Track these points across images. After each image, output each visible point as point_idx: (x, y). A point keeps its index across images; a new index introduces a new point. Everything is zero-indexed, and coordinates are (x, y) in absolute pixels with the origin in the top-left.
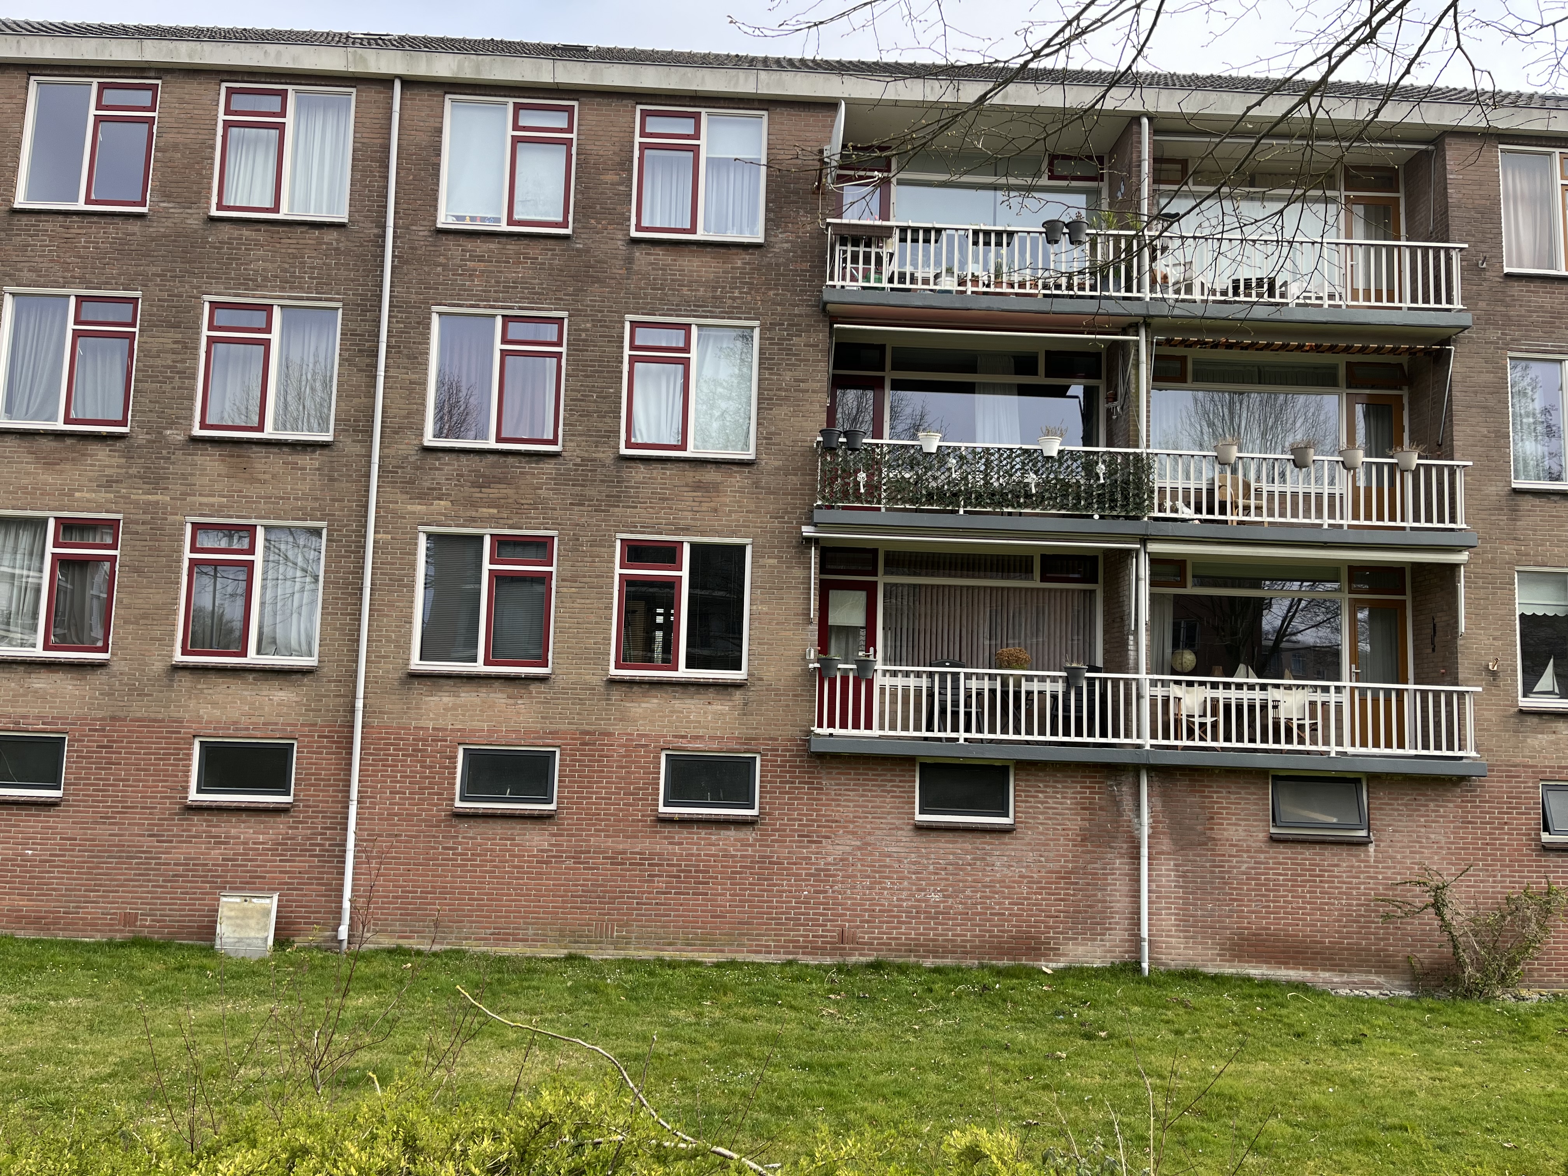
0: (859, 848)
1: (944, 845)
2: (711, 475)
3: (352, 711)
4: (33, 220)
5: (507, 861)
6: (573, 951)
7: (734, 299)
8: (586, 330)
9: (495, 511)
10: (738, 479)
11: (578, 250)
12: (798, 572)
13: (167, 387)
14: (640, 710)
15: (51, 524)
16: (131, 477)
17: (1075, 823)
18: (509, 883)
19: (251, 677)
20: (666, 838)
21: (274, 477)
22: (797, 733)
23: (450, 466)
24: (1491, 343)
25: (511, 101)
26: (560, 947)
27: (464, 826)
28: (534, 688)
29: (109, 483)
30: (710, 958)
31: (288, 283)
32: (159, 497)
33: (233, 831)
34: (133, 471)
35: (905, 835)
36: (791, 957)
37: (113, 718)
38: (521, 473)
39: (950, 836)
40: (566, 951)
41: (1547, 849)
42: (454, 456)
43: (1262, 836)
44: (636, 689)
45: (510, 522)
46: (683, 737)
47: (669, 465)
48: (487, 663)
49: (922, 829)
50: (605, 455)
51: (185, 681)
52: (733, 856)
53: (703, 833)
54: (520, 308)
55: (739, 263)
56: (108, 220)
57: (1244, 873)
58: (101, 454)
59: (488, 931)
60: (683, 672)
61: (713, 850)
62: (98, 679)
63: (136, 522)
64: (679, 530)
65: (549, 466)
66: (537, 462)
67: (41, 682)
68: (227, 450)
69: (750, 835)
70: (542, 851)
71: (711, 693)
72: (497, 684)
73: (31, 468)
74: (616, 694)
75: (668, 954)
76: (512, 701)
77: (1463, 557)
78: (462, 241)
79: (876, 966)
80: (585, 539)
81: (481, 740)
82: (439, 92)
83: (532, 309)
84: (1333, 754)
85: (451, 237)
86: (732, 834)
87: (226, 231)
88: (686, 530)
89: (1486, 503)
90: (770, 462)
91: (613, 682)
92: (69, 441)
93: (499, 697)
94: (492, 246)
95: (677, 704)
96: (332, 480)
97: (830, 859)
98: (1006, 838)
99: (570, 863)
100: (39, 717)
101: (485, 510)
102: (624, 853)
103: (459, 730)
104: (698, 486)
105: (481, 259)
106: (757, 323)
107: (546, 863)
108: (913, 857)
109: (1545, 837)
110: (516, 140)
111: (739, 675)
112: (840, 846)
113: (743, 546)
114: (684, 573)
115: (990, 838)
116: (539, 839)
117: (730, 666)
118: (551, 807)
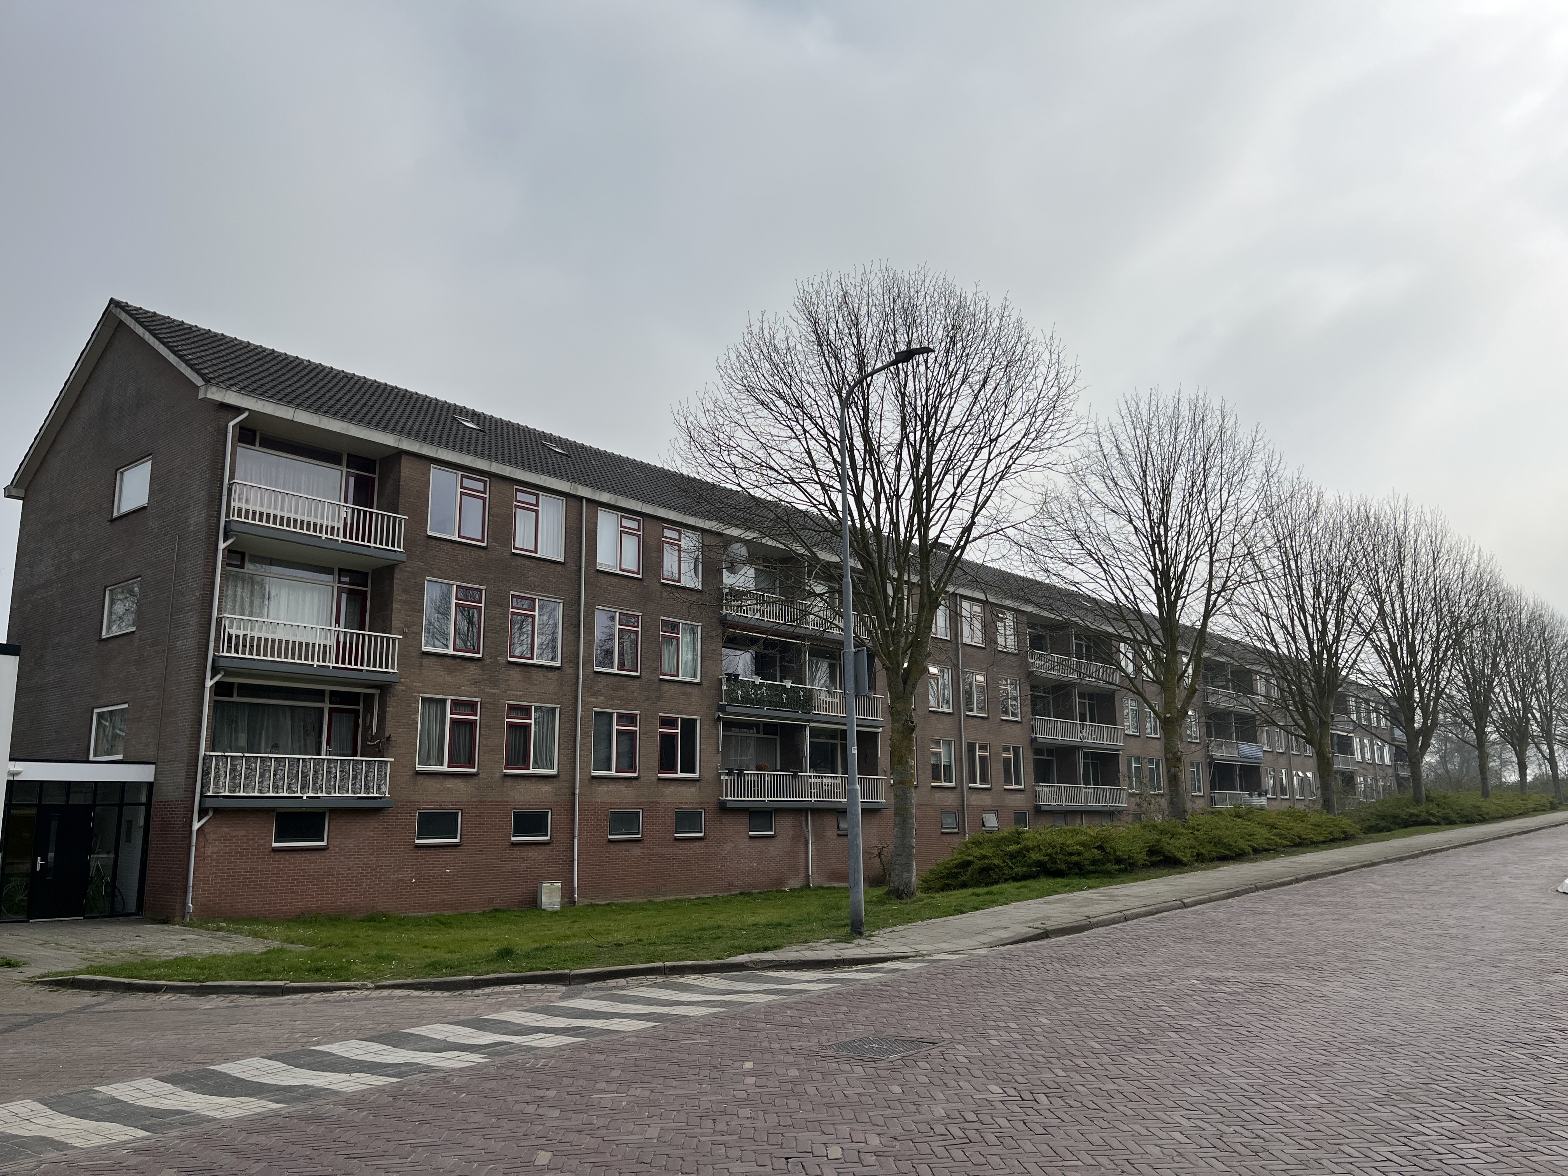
0: (734, 847)
1: (759, 844)
2: (689, 689)
3: (574, 794)
4: (438, 543)
5: (627, 861)
6: (650, 899)
10: (696, 691)
12: (715, 732)
13: (497, 636)
15: (449, 703)
16: (485, 680)
17: (791, 833)
19: (534, 779)
21: (540, 682)
22: (716, 801)
23: (604, 680)
25: (620, 514)
27: (612, 846)
28: (634, 782)
29: (476, 683)
30: (693, 897)
31: (544, 589)
32: (495, 691)
33: (530, 855)
34: (485, 677)
35: (747, 840)
37: (481, 801)
38: (628, 685)
39: (757, 840)
40: (647, 899)
43: (836, 834)
45: (625, 707)
46: (682, 803)
47: (676, 684)
48: (616, 771)
50: (655, 678)
51: (509, 782)
52: (698, 853)
56: (472, 548)
58: (472, 668)
59: (621, 893)
60: (680, 775)
61: (690, 851)
62: (474, 781)
63: (487, 703)
64: (677, 713)
65: (637, 682)
67: (450, 784)
68: (523, 668)
69: (702, 844)
71: (691, 784)
72: (621, 781)
73: (442, 673)
74: (661, 785)
75: (679, 897)
79: (742, 894)
81: (617, 808)
86: (697, 844)
87: (520, 561)
90: (706, 684)
92: (458, 661)
93: (622, 787)
96: (562, 685)
98: (774, 840)
99: (647, 860)
100: (450, 802)
104: (685, 694)
108: (748, 850)
110: (622, 532)
111: (696, 775)
112: (728, 847)
113: (696, 720)
114: (679, 731)
115: (768, 840)
116: (636, 850)
117: (694, 772)
118: (640, 836)
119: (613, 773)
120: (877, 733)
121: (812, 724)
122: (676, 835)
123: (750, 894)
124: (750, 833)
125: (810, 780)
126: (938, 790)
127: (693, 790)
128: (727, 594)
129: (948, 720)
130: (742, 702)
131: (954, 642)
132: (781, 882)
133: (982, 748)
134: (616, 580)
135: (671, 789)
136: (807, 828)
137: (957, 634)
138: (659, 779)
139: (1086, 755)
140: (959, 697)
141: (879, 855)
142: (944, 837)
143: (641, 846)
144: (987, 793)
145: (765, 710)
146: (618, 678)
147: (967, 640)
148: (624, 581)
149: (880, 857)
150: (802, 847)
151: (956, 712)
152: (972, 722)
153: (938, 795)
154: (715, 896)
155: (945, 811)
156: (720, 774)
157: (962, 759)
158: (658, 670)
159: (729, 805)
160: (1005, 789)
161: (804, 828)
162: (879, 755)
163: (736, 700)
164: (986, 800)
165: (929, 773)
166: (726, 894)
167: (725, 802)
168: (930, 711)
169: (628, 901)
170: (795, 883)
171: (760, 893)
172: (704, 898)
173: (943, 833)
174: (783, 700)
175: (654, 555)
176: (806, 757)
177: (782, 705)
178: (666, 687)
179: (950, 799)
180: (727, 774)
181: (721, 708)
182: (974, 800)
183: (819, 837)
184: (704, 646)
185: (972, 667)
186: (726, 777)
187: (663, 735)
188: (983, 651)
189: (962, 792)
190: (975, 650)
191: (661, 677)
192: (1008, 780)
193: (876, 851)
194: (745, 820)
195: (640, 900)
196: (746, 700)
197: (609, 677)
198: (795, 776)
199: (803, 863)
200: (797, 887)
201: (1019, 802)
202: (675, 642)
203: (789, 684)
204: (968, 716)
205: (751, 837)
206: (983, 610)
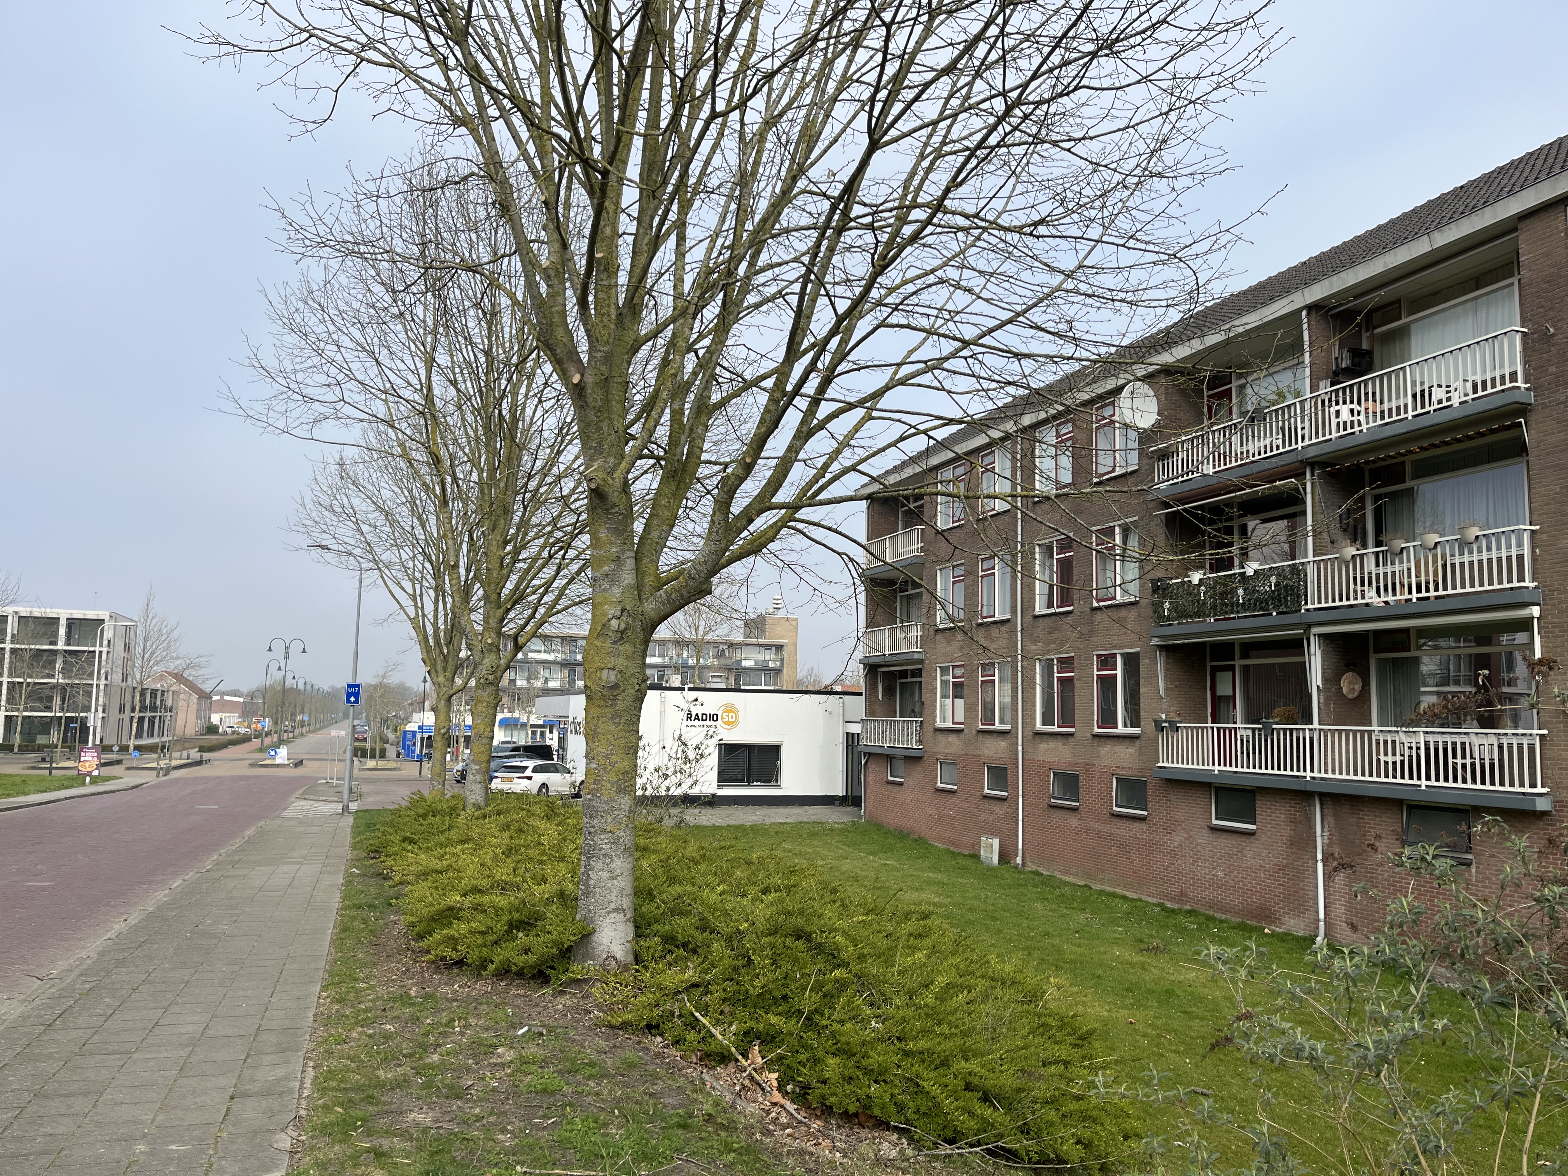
1: (1224, 841)
3: (1018, 751)
5: (1065, 831)
9: (1057, 645)
14: (1105, 752)
17: (1287, 832)
19: (997, 735)
20: (1113, 824)
24: (1561, 403)
26: (1083, 880)
27: (1053, 812)
28: (1072, 740)
33: (993, 808)
39: (1225, 835)
40: (1085, 882)
44: (1104, 740)
45: (1061, 650)
46: (1121, 767)
48: (1059, 726)
49: (1215, 829)
53: (1131, 823)
57: (1386, 880)
59: (1061, 867)
60: (1121, 729)
61: (1131, 834)
64: (1115, 647)
68: (987, 628)
69: (1144, 826)
70: (1075, 829)
71: (1131, 742)
72: (1059, 737)
74: (1097, 742)
76: (1066, 748)
79: (1191, 912)
81: (1058, 766)
84: (1423, 788)
86: (1138, 824)
88: (1118, 646)
89: (1559, 556)
91: (1096, 736)
95: (1119, 748)
97: (1176, 844)
101: (1054, 645)
102: (1101, 832)
103: (1051, 761)
107: (1077, 833)
108: (1210, 847)
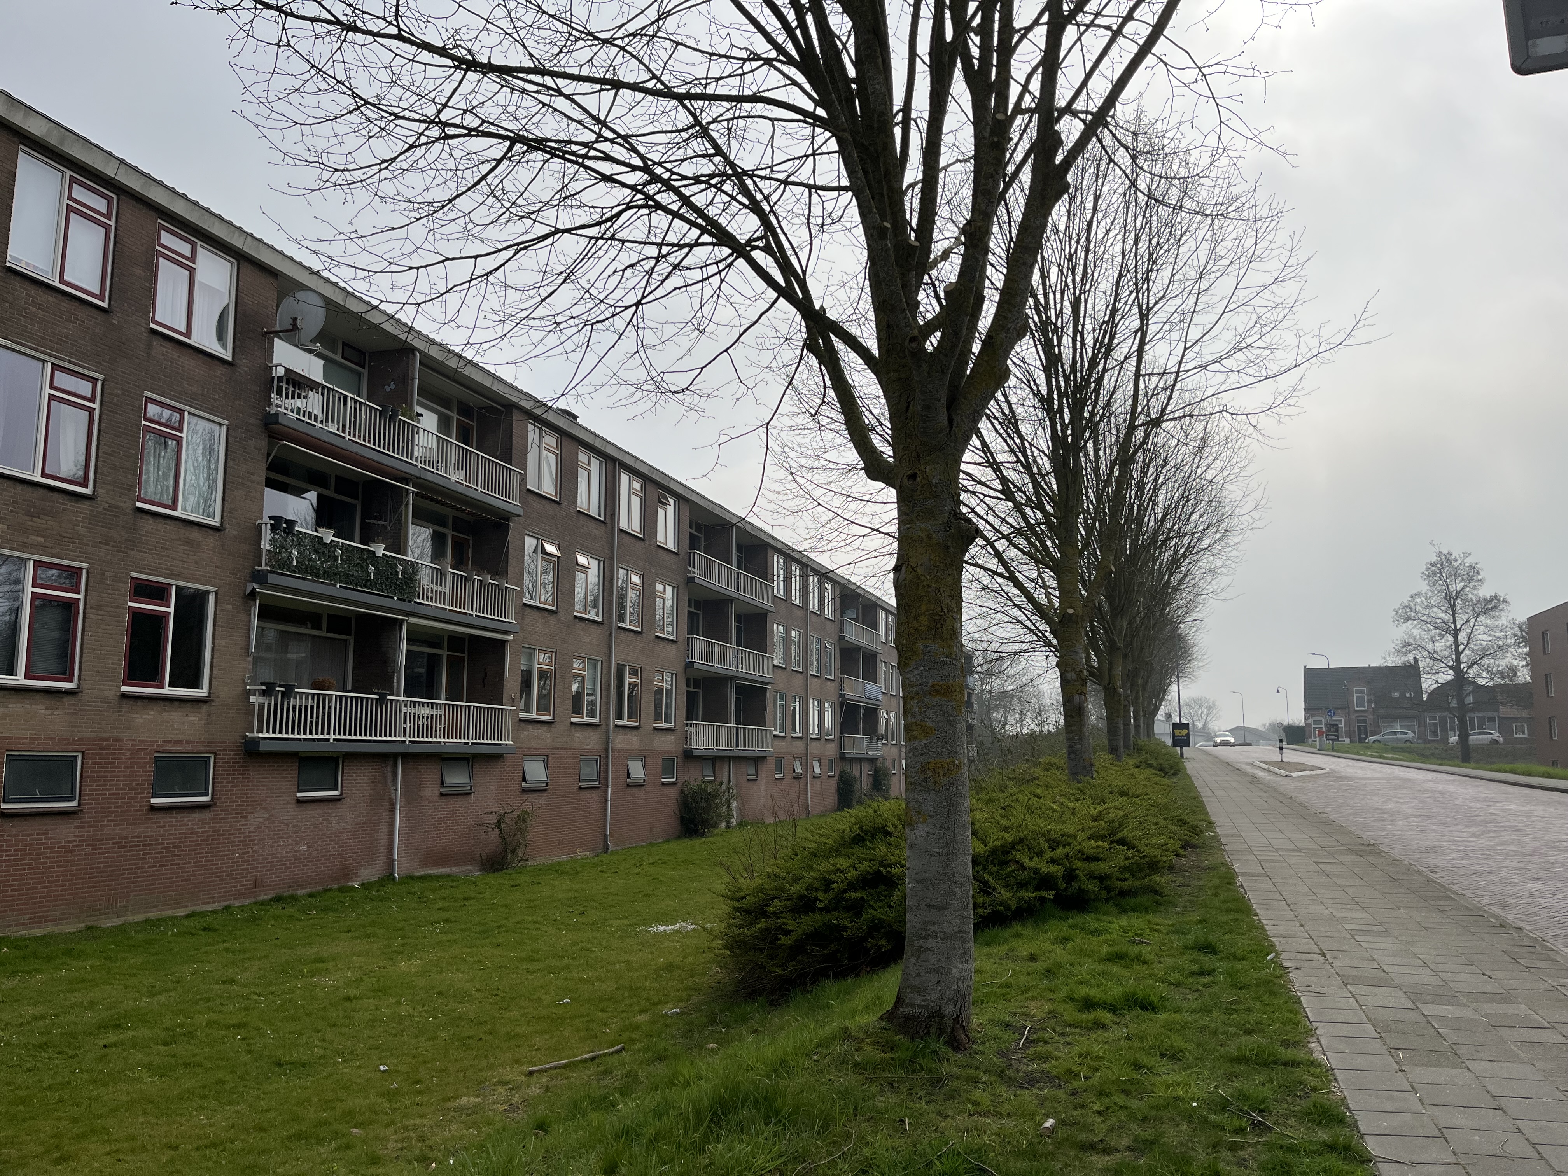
0: (268, 819)
2: (195, 535)
5: (42, 854)
6: (89, 924)
7: (215, 400)
8: (117, 396)
9: (42, 540)
10: (210, 541)
11: (113, 325)
12: (244, 618)
14: (141, 721)
17: (368, 792)
18: (43, 873)
20: (155, 823)
22: (239, 739)
25: (69, 173)
26: (79, 922)
27: (8, 825)
28: (67, 700)
30: (182, 912)
35: (292, 806)
36: (226, 903)
38: (64, 509)
40: (83, 925)
41: (524, 791)
42: (11, 483)
43: (437, 793)
44: (139, 703)
45: (54, 551)
46: (169, 742)
47: (169, 522)
48: (26, 676)
50: (125, 505)
52: (197, 833)
53: (179, 817)
54: (70, 362)
55: (219, 373)
57: (429, 816)
59: (27, 917)
60: (168, 690)
64: (170, 575)
65: (85, 506)
66: (76, 502)
69: (206, 815)
70: (69, 842)
71: (188, 707)
72: (38, 697)
75: (154, 915)
76: (48, 712)
77: (511, 637)
78: (27, 284)
79: (278, 899)
80: (109, 574)
81: (26, 747)
82: (16, 140)
83: (79, 365)
85: (18, 278)
86: (197, 816)
88: (178, 576)
93: (39, 708)
94: (51, 299)
95: (166, 715)
97: (252, 829)
98: (338, 805)
99: (89, 850)
101: (34, 538)
102: (127, 838)
103: (7, 738)
104: (187, 542)
105: (40, 307)
106: (227, 422)
107: (71, 852)
109: (524, 784)
110: (69, 209)
111: (202, 693)
112: (258, 819)
113: (208, 592)
114: (171, 610)
115: (330, 805)
116: (65, 832)
117: (196, 685)
118: (74, 804)
119: (19, 679)
120: (504, 642)
121: (412, 620)
122: (153, 801)
123: (294, 898)
124: (299, 795)
125: (404, 710)
126: (578, 728)
127: (194, 718)
128: (280, 379)
129: (595, 631)
130: (299, 569)
131: (609, 525)
132: (347, 873)
133: (634, 673)
134: (51, 298)
135: (146, 717)
136: (395, 784)
137: (613, 515)
138: (124, 696)
139: (740, 690)
140: (611, 601)
141: (498, 825)
142: (583, 793)
143: (78, 822)
144: (635, 732)
145: (337, 589)
146: (41, 491)
147: (623, 525)
148: (66, 304)
149: (499, 827)
150: (385, 815)
151: (606, 622)
152: (623, 636)
153: (578, 735)
154: (227, 908)
155: (585, 757)
156: (249, 693)
157: (609, 685)
158: (133, 488)
159: (264, 747)
160: (655, 728)
161: (390, 784)
162: (507, 675)
163: (289, 567)
164: (633, 742)
165: (569, 702)
166: (247, 902)
167: (255, 742)
168: (576, 617)
169: (39, 932)
170: (370, 873)
171: (311, 895)
172: (203, 914)
173: (580, 788)
174: (369, 575)
175: (139, 271)
176: (399, 672)
177: (367, 583)
178: (149, 524)
179: (591, 741)
180: (263, 693)
181: (259, 578)
182: (619, 742)
183: (412, 798)
184: (231, 464)
185: (627, 562)
186: (261, 700)
187: (136, 615)
188: (641, 543)
189: (607, 731)
190: (633, 540)
191: (138, 504)
192: (657, 717)
193: (493, 819)
194: (291, 772)
195: (68, 929)
196: (305, 569)
197: (19, 487)
198: (381, 701)
199: (384, 841)
200: (373, 879)
201: (668, 744)
202: (172, 443)
203: (380, 550)
204: (619, 627)
205: (300, 801)
206: (644, 488)
